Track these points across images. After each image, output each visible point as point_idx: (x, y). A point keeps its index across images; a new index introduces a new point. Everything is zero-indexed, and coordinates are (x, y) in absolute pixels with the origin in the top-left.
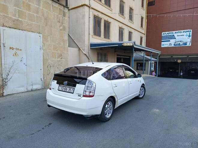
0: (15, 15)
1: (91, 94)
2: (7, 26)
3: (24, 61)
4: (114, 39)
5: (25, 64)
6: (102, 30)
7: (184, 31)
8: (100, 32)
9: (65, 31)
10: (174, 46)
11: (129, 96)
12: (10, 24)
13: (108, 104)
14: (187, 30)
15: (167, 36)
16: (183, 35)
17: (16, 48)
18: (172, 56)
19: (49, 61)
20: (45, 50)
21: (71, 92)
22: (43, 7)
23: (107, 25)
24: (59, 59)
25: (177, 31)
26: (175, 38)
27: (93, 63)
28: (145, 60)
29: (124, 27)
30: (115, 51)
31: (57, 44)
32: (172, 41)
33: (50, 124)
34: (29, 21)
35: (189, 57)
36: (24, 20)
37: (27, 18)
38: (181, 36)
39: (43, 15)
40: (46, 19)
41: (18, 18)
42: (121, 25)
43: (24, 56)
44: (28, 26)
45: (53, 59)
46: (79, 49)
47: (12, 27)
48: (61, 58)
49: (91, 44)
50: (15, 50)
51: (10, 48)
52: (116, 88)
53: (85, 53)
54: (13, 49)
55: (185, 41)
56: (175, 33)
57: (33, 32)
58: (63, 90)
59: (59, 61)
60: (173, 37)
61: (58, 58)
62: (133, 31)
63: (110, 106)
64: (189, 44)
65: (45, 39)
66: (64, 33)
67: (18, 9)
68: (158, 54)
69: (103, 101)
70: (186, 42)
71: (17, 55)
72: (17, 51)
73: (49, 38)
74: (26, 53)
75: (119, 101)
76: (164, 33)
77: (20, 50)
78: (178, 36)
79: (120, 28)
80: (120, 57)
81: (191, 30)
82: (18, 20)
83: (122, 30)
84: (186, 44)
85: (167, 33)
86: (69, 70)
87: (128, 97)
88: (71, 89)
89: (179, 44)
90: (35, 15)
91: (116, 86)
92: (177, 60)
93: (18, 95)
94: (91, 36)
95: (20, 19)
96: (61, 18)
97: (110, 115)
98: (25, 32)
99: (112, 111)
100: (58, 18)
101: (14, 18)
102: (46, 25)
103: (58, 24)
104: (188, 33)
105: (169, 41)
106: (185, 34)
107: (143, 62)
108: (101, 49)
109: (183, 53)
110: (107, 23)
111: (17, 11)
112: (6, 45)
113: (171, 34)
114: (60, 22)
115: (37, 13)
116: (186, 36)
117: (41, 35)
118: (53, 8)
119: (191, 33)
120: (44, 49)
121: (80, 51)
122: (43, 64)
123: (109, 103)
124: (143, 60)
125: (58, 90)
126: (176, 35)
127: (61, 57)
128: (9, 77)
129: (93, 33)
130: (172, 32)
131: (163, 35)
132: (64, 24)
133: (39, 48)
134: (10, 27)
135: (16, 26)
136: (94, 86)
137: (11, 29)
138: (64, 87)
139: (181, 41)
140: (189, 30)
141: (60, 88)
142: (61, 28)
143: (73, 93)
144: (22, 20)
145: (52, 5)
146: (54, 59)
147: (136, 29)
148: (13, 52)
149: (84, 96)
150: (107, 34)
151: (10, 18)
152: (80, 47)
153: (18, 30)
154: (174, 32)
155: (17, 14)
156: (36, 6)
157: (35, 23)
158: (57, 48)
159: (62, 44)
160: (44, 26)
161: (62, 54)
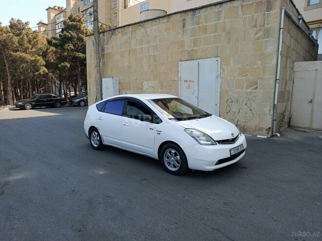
0: (190, 46)
2: (184, 60)
3: (196, 94)
5: (197, 97)
9: (268, 37)
12: (186, 57)
17: (189, 81)
19: (230, 93)
20: (224, 78)
22: (225, 19)
24: (249, 90)
31: (247, 65)
34: (204, 47)
36: (199, 48)
37: (202, 44)
39: (224, 29)
40: (229, 33)
41: (193, 48)
44: (203, 53)
45: (238, 90)
48: (253, 87)
51: (185, 81)
57: (208, 58)
59: (250, 93)
61: (247, 89)
65: (225, 62)
66: (267, 41)
67: (194, 38)
71: (190, 87)
72: (190, 83)
73: (232, 60)
74: (198, 84)
77: (193, 82)
82: (192, 50)
90: (213, 35)
95: (195, 48)
96: (261, 16)
100: (253, 21)
101: (189, 49)
102: (229, 42)
103: (253, 31)
111: (193, 40)
112: (181, 79)
114: (258, 26)
115: (216, 31)
117: (219, 59)
118: (242, 10)
120: (223, 76)
122: (220, 98)
127: (255, 86)
132: (266, 26)
133: (215, 76)
134: (186, 60)
135: (191, 57)
142: (260, 34)
144: (197, 48)
145: (242, 6)
146: (240, 90)
148: (187, 84)
151: (186, 50)
153: (192, 61)
155: (192, 44)
156: (214, 23)
157: (211, 46)
158: (247, 72)
159: (259, 63)
160: (225, 44)
161: (259, 81)
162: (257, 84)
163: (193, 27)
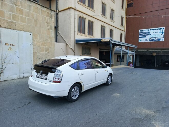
0: (10, 18)
1: (59, 80)
2: (4, 27)
3: (17, 54)
4: (97, 35)
5: (18, 57)
6: (86, 28)
7: (158, 28)
8: (85, 29)
9: (52, 30)
10: (149, 41)
11: (96, 83)
12: (6, 25)
13: (75, 89)
14: (160, 28)
15: (143, 33)
16: (157, 32)
17: (11, 44)
18: (148, 50)
19: (38, 54)
21: (45, 79)
22: (33, 11)
23: (91, 24)
24: (46, 53)
25: (152, 29)
26: (150, 35)
27: (66, 57)
28: (123, 53)
29: (105, 25)
30: (97, 46)
31: (45, 40)
32: (148, 37)
33: (29, 103)
34: (21, 23)
35: (163, 50)
36: (17, 22)
37: (20, 20)
38: (155, 32)
39: (33, 18)
40: (35, 21)
41: (12, 21)
42: (103, 24)
43: (17, 51)
44: (20, 27)
45: (42, 53)
46: (67, 44)
47: (7, 27)
49: (76, 40)
50: (10, 46)
51: (6, 44)
52: (82, 76)
53: (71, 48)
54: (8, 45)
55: (158, 37)
56: (151, 30)
57: (25, 31)
58: (40, 77)
59: (47, 54)
60: (148, 34)
61: (45, 52)
62: (113, 28)
63: (77, 90)
64: (162, 40)
65: (35, 36)
66: (51, 32)
67: (12, 13)
68: (134, 48)
69: (69, 86)
70: (160, 38)
71: (11, 49)
72: (11, 46)
73: (38, 36)
74: (19, 48)
75: (85, 86)
76: (141, 30)
77: (14, 45)
78: (153, 32)
79: (102, 26)
80: (102, 50)
81: (164, 28)
82: (12, 22)
83: (104, 28)
84: (159, 39)
85: (143, 30)
86: (46, 61)
87: (94, 83)
88: (45, 77)
89: (154, 39)
90: (27, 17)
91: (83, 75)
92: (152, 53)
93: (12, 81)
94: (76, 33)
95: (14, 21)
96: (49, 19)
97: (77, 97)
98: (18, 31)
99: (78, 94)
100: (46, 20)
101: (9, 20)
102: (36, 25)
103: (46, 25)
104: (161, 30)
105: (146, 37)
106: (159, 31)
107: (120, 55)
108: (85, 44)
109: (157, 48)
110: (90, 23)
111: (12, 15)
112: (2, 42)
113: (146, 31)
114: (48, 23)
115: (28, 16)
116: (160, 32)
117: (32, 34)
118: (41, 12)
119: (164, 30)
120: (34, 44)
121: (67, 45)
122: (33, 57)
123: (76, 87)
124: (120, 53)
125: (36, 77)
126: (151, 32)
127: (49, 51)
128: (4, 67)
129: (78, 31)
130: (148, 29)
131: (140, 32)
132: (51, 25)
133: (30, 44)
134: (6, 28)
135: (11, 27)
136: (62, 74)
137: (7, 29)
138: (41, 75)
139: (155, 37)
140: (162, 28)
141: (38, 76)
142: (49, 27)
143: (46, 79)
144: (16, 22)
145: (41, 9)
146: (43, 53)
147: (116, 27)
148: (8, 47)
149: (54, 82)
150: (91, 32)
151: (6, 20)
152: (67, 43)
153: (12, 30)
154: (149, 29)
155: (12, 17)
156: (27, 10)
157: (26, 24)
158: (45, 43)
159: (49, 40)
160: (34, 26)
161: (50, 49)
162: (49, 50)
163: (11, 4)
